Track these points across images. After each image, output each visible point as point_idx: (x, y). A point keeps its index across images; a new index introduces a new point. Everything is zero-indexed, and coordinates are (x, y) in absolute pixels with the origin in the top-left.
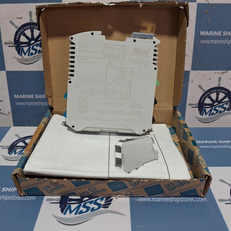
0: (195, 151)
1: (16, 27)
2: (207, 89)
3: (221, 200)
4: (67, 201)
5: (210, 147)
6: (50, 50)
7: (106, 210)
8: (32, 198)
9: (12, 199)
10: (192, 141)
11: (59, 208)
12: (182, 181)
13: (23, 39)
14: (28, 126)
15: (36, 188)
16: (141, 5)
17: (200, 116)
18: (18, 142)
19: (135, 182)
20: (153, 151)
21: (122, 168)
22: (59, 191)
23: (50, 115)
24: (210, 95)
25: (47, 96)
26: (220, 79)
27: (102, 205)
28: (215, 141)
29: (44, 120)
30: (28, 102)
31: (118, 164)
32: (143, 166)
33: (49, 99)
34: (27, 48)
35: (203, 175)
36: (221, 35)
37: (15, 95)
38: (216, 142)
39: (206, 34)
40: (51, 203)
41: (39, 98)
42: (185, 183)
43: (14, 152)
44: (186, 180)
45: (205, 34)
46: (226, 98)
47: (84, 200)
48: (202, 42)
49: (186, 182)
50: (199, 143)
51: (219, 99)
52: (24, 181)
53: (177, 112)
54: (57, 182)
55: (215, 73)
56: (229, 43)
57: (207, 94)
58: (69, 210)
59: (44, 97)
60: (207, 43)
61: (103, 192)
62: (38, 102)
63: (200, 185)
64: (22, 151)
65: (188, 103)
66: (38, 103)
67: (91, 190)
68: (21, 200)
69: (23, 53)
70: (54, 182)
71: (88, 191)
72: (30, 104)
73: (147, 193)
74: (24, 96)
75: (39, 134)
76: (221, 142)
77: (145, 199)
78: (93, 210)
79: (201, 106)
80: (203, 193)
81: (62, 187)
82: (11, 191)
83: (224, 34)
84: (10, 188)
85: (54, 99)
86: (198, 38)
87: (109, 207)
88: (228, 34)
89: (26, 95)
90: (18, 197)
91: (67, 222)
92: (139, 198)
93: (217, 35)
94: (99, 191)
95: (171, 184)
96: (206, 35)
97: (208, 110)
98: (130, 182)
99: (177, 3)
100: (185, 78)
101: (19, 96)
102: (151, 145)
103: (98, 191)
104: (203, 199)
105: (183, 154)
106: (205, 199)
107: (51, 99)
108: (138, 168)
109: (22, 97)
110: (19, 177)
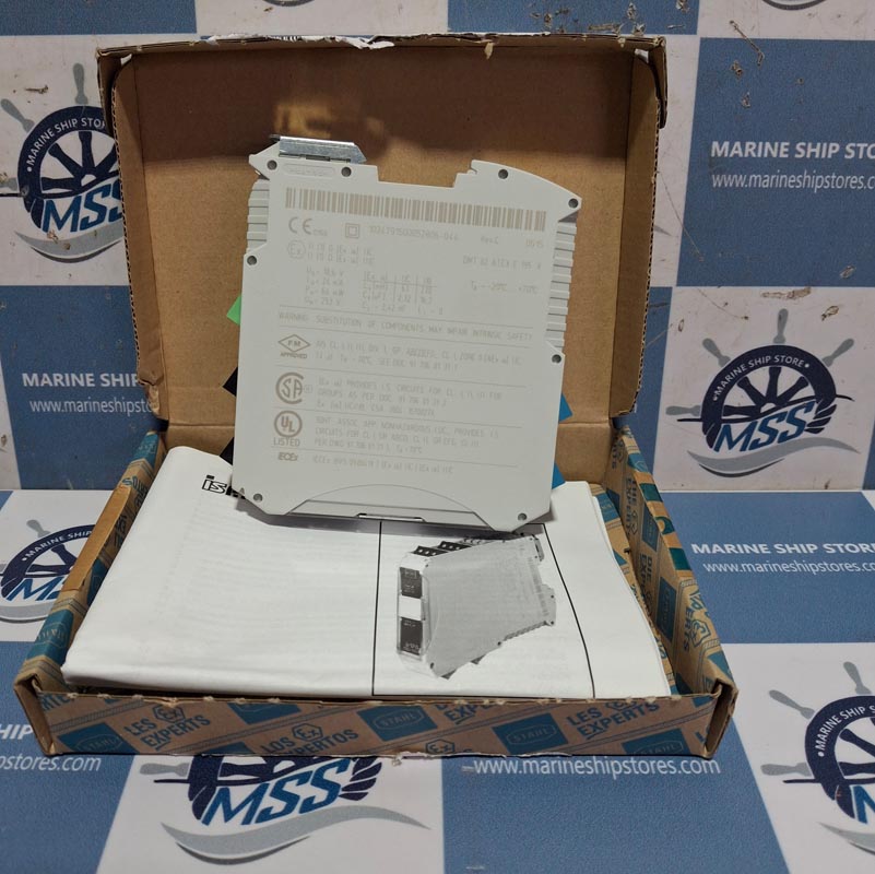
0: (681, 589)
1: (26, 123)
2: (733, 355)
3: (770, 770)
4: (216, 773)
5: (740, 568)
6: (152, 211)
7: (356, 807)
8: (90, 762)
9: (16, 768)
10: (673, 550)
11: (187, 799)
12: (628, 701)
13: (52, 168)
14: (75, 489)
15: (103, 729)
16: (489, 49)
17: (709, 453)
18: (37, 549)
19: (462, 707)
20: (539, 589)
21: (424, 657)
22: (187, 738)
23: (155, 449)
24: (748, 376)
25: (144, 380)
26: (782, 317)
27: (343, 790)
28: (761, 546)
29: (135, 469)
30: (76, 401)
31: (407, 645)
32: (497, 651)
33: (151, 391)
34: (69, 201)
35: (707, 680)
36: (786, 156)
37: (25, 376)
38: (763, 549)
39: (734, 152)
40: (156, 781)
41: (114, 385)
42: (639, 708)
43: (23, 590)
44: (643, 699)
45: (729, 152)
46: (807, 385)
47: (278, 768)
48: (717, 181)
49: (643, 708)
50: (702, 552)
51: (781, 390)
52: (58, 705)
53: (625, 438)
54: (177, 707)
55: (765, 295)
56: (817, 186)
57: (735, 371)
58: (224, 807)
59: (134, 382)
60: (734, 184)
61: (346, 740)
62: (112, 400)
63: (695, 716)
64: (52, 585)
65: (665, 403)
66: (113, 405)
67: (303, 735)
68: (50, 769)
69: (52, 221)
70: (167, 708)
71: (291, 738)
72: (82, 407)
73: (506, 743)
74: (58, 379)
75: (116, 526)
76: (784, 551)
77: (496, 766)
78: (309, 805)
79: (713, 417)
80: (706, 744)
81: (198, 723)
82: (13, 737)
83: (799, 153)
84: (10, 727)
85: (172, 389)
86: (702, 165)
87: (366, 794)
88: (813, 154)
89: (67, 375)
90: (37, 759)
91: (213, 853)
92: (475, 762)
93: (774, 154)
94: (332, 740)
95: (589, 711)
96: (731, 155)
97: (737, 429)
98: (442, 705)
99: (622, 41)
100: (654, 313)
101: (40, 378)
102: (532, 567)
103: (327, 739)
104: (707, 765)
105: (643, 595)
106: (713, 765)
107: (157, 393)
108: (479, 659)
109: (52, 381)
110: (39, 690)
